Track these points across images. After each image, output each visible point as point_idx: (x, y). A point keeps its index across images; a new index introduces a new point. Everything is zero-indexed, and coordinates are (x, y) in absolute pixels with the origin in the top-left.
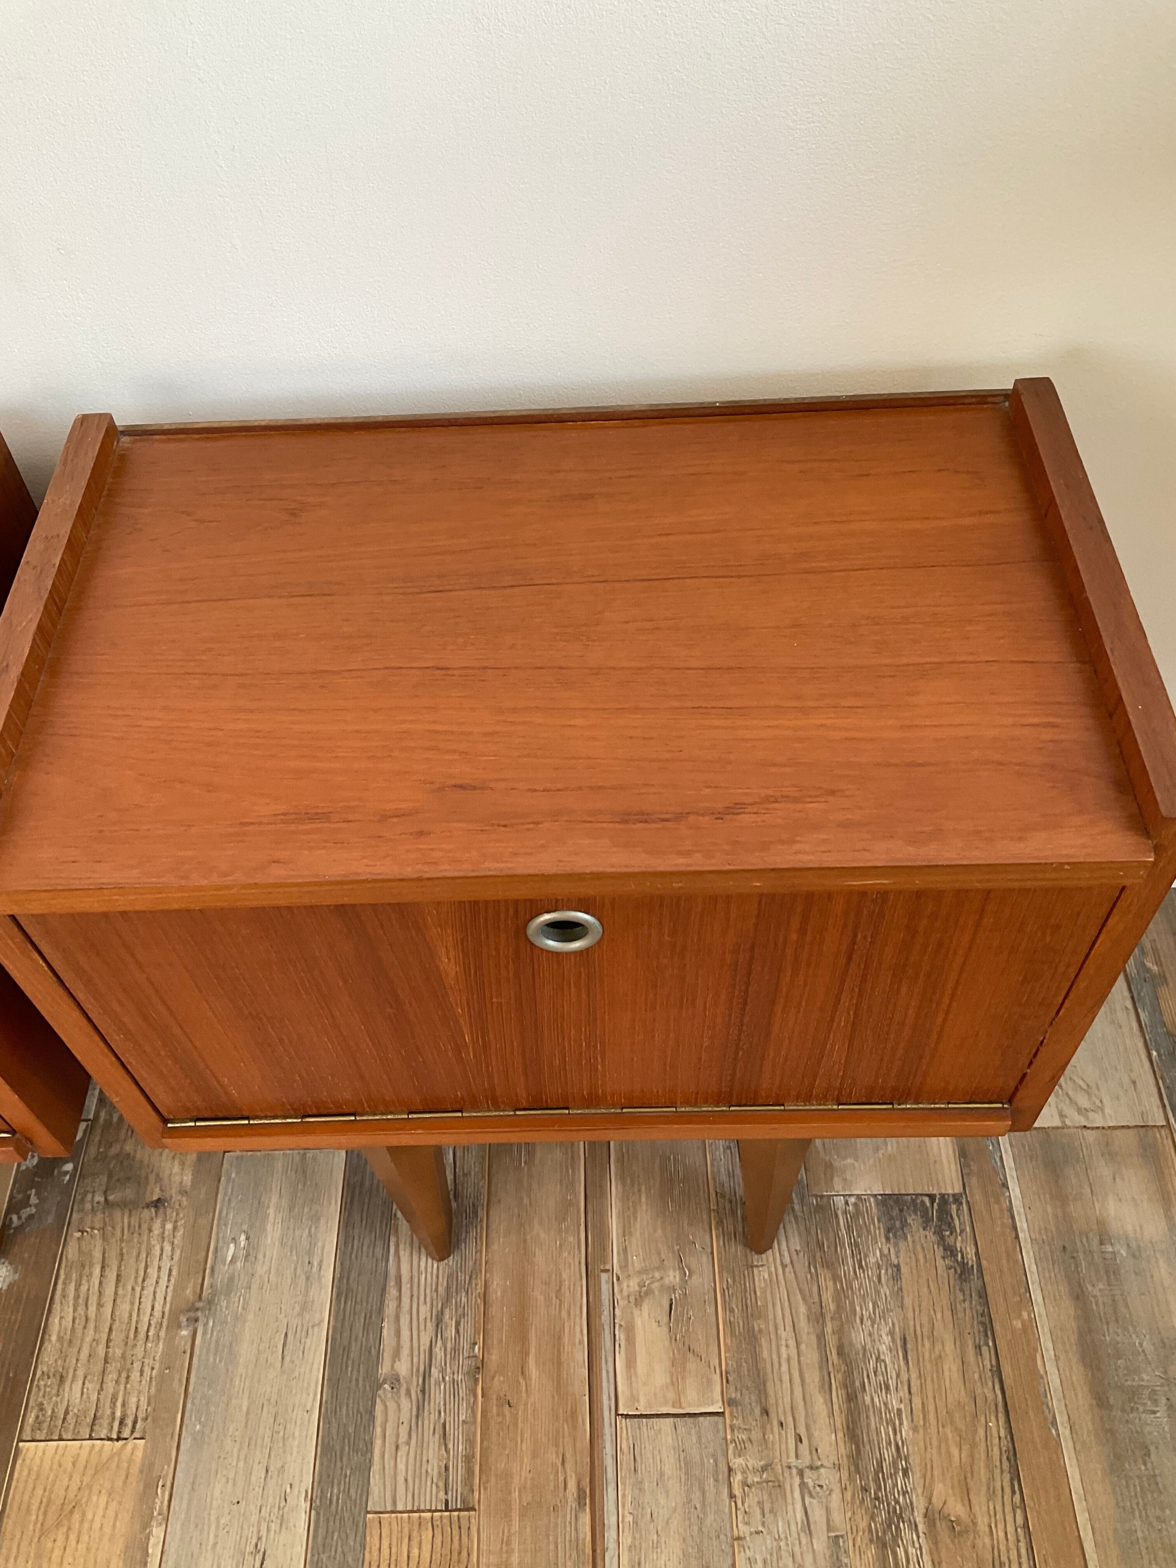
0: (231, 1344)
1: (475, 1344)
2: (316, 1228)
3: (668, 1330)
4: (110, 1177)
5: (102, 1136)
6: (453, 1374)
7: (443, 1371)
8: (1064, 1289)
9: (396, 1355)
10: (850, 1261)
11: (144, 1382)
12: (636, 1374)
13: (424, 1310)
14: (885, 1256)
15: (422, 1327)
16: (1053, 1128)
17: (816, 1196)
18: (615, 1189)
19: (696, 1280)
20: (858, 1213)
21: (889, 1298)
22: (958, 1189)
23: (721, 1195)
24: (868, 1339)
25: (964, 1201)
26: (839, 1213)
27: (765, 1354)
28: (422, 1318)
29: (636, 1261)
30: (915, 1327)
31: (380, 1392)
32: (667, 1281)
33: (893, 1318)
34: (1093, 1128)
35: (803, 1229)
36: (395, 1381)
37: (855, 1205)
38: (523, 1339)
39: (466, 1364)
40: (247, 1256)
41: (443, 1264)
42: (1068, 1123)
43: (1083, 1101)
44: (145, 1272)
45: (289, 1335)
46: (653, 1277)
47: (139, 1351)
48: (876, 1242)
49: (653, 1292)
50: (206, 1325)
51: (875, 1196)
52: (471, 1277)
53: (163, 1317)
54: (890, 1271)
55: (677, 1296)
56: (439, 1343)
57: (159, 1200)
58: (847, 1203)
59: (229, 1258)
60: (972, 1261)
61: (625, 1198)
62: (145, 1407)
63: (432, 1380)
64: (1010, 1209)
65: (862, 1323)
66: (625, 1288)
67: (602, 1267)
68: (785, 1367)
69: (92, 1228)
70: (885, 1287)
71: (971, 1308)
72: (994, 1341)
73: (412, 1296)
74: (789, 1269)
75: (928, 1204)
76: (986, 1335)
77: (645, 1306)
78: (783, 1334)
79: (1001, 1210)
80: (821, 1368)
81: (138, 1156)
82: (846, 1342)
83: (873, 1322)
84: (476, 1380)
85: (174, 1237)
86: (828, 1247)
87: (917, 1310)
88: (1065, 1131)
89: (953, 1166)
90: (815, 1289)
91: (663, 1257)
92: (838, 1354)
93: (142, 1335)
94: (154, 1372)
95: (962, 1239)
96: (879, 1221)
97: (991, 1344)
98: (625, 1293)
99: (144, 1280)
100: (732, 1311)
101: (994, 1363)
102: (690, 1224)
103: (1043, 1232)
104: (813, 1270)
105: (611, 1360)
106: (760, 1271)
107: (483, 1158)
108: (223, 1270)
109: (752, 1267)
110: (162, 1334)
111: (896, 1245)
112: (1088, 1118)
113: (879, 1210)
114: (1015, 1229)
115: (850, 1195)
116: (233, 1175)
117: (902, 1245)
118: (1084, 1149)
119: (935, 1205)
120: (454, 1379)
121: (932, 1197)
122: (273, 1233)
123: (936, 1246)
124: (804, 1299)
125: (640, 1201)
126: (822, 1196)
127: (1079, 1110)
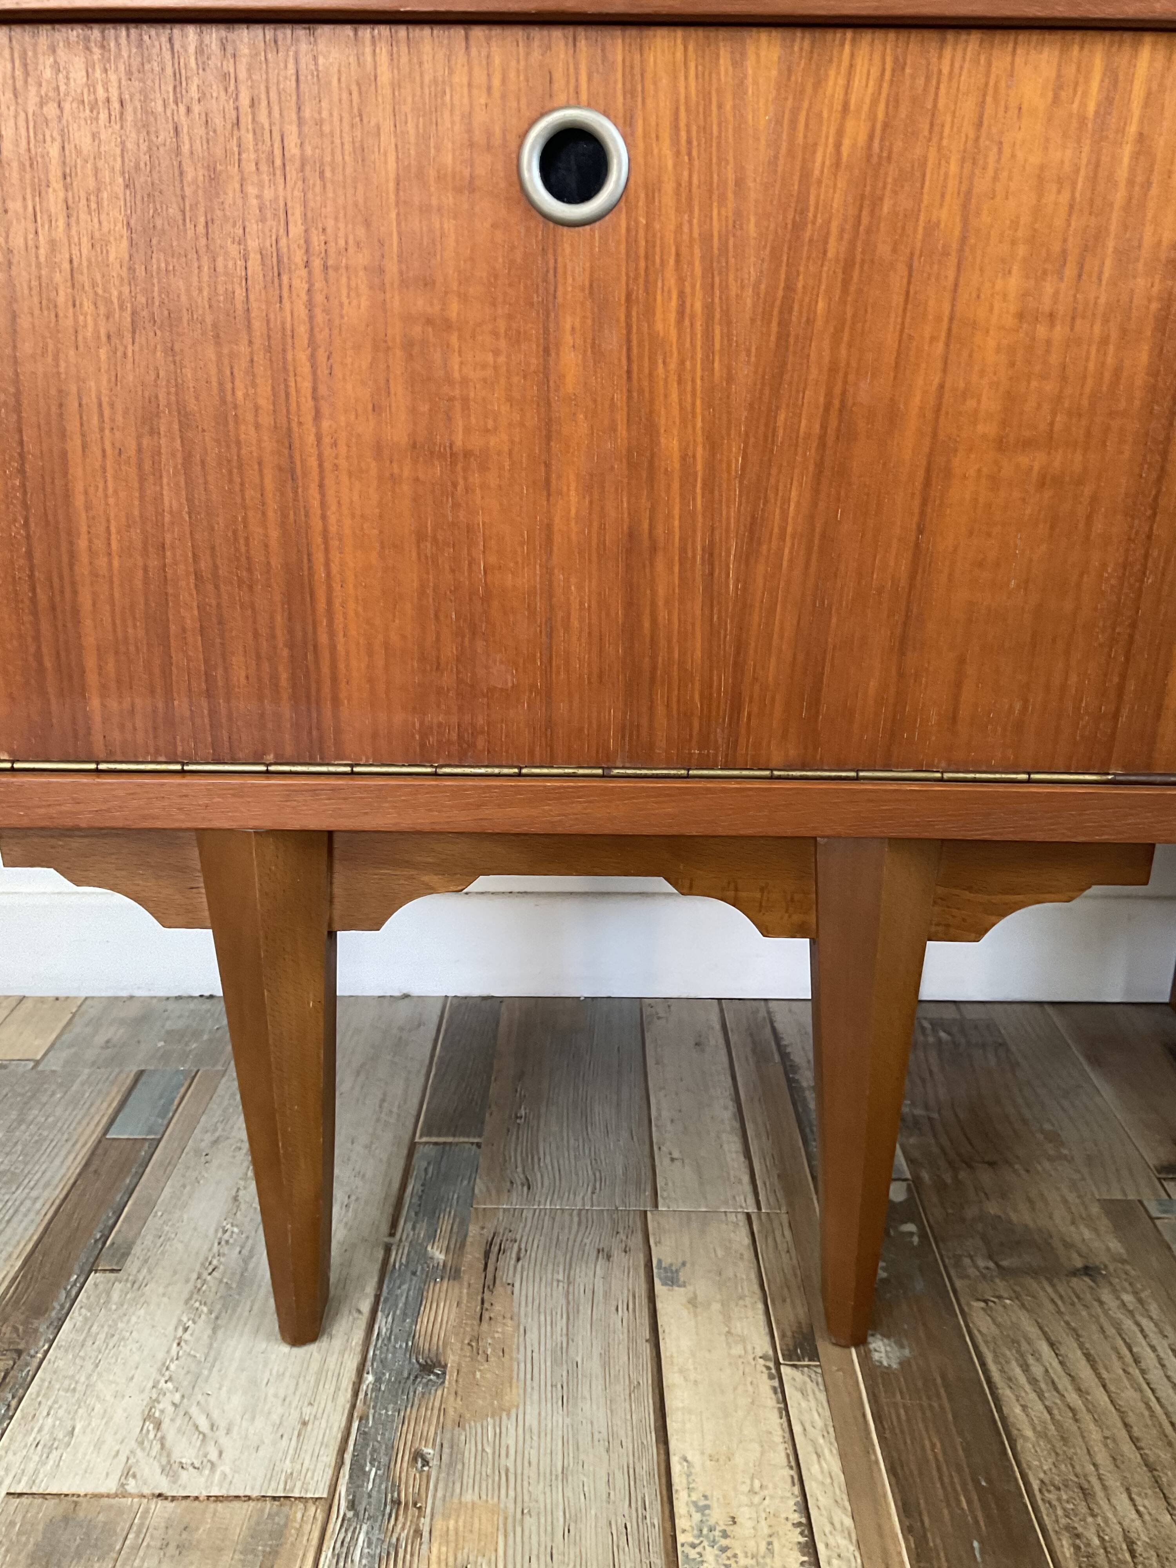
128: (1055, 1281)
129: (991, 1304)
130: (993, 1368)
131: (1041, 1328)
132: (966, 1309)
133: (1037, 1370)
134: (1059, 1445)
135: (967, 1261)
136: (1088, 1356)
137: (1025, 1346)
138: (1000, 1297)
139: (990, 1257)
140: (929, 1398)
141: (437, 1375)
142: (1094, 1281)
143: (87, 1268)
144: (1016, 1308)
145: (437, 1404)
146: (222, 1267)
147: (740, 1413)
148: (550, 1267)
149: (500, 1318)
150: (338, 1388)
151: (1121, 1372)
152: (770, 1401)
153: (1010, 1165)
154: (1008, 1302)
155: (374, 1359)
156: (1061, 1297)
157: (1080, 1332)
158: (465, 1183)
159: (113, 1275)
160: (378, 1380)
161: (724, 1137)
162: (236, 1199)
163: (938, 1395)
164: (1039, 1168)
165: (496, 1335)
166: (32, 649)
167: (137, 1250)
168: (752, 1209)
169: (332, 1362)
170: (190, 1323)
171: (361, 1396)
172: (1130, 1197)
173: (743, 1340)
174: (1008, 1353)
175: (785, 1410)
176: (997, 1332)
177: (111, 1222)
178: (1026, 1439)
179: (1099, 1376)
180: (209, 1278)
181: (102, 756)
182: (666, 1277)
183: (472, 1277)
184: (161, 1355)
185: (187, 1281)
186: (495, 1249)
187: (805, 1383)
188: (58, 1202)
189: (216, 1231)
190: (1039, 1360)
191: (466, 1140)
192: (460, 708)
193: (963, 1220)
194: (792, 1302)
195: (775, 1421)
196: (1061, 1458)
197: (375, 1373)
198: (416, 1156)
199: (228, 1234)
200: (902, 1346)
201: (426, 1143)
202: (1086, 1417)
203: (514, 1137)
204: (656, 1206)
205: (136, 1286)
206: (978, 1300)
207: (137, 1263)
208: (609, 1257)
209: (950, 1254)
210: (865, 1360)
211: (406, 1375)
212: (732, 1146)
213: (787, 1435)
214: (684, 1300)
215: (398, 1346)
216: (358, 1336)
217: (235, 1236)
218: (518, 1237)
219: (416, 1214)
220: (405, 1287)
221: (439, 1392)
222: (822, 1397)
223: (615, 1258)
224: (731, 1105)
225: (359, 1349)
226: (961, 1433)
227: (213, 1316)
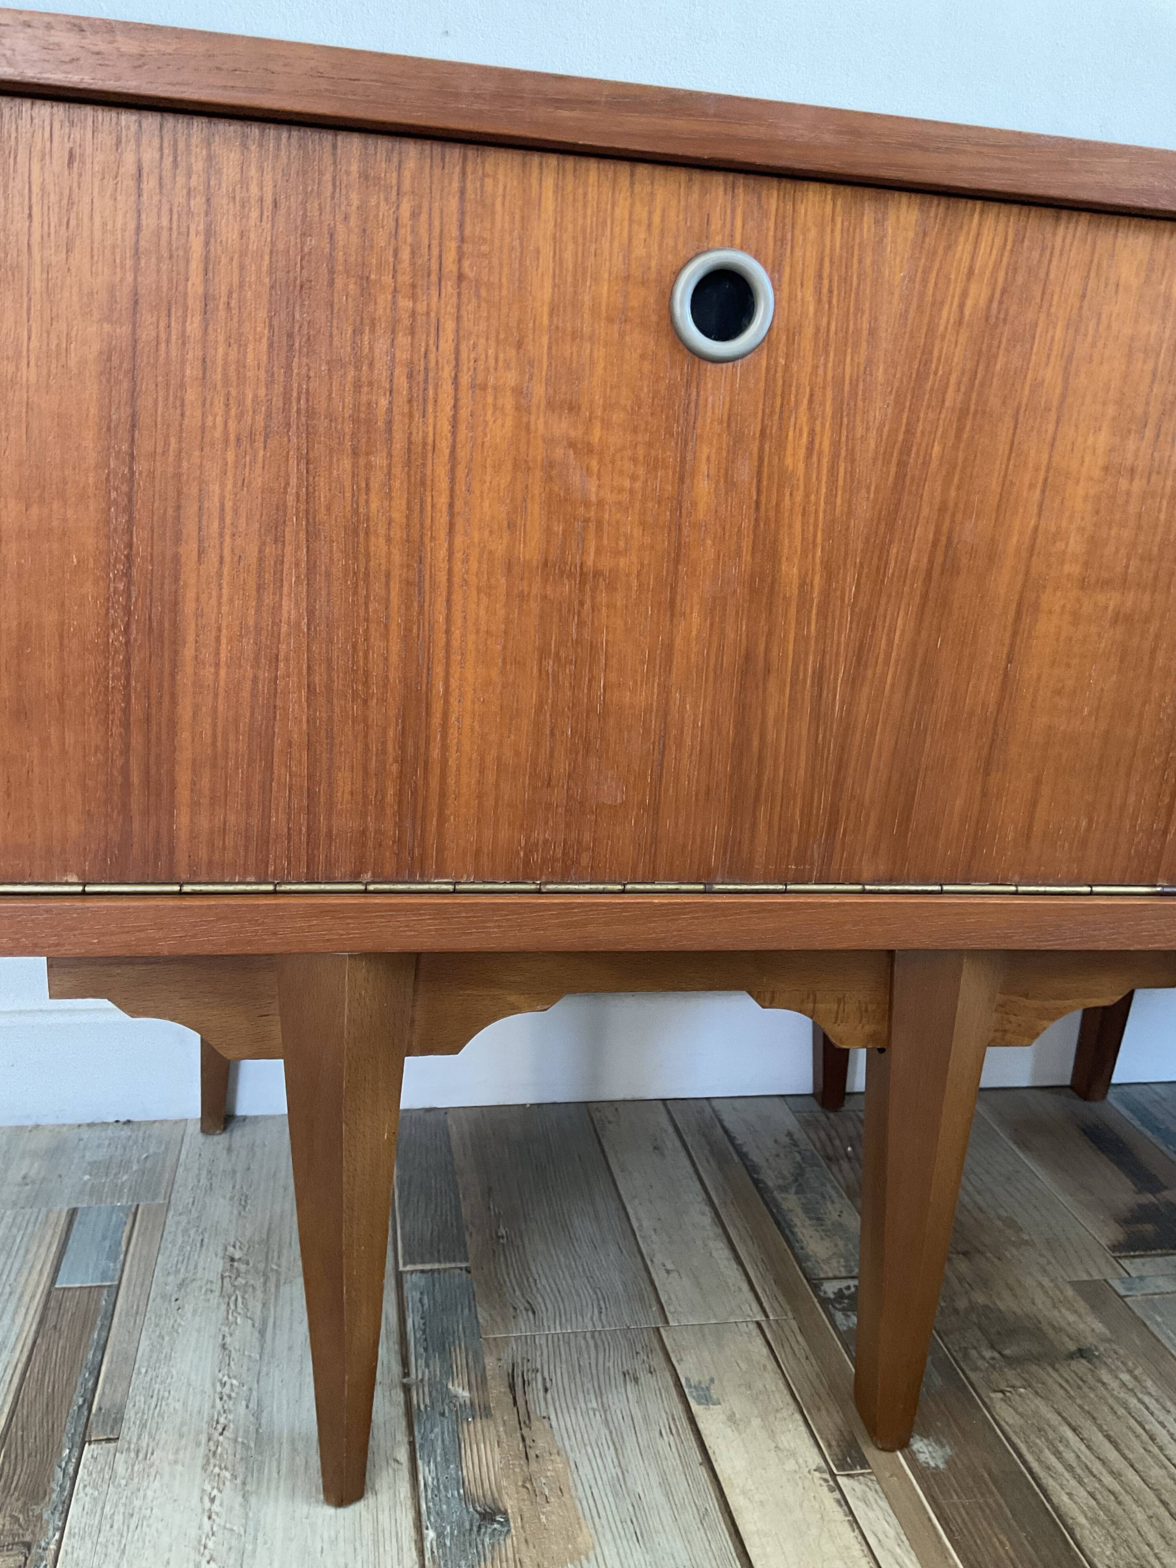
128: (1057, 1366)
129: (1008, 1394)
130: (1029, 1458)
131: (1060, 1414)
132: (986, 1400)
133: (1070, 1457)
134: (1112, 1529)
135: (973, 1353)
136: (1108, 1437)
137: (1051, 1435)
138: (1013, 1387)
139: (992, 1347)
140: (983, 1495)
141: (499, 1522)
142: (1089, 1361)
143: (78, 1439)
144: (1031, 1396)
145: (510, 1555)
146: (232, 1425)
147: (814, 1531)
148: (580, 1395)
149: (546, 1455)
150: (400, 1549)
151: (1142, 1451)
152: (838, 1514)
153: (982, 1253)
154: (1022, 1390)
155: (429, 1513)
156: (1067, 1381)
157: (1095, 1415)
158: (466, 1311)
159: (112, 1445)
160: (440, 1535)
161: (711, 1244)
162: (224, 1346)
163: (991, 1493)
164: (1009, 1255)
165: (549, 1474)
166: (119, 763)
167: (130, 1413)
168: (760, 1317)
169: (384, 1518)
170: (215, 1492)
171: (428, 1555)
172: (1096, 1278)
173: (793, 1454)
174: (1038, 1441)
175: (854, 1522)
176: (1022, 1421)
177: (90, 1384)
178: (1082, 1527)
179: (1125, 1458)
180: (221, 1438)
181: (184, 877)
182: (699, 1395)
183: (504, 1413)
184: (193, 1533)
185: (198, 1444)
186: (519, 1381)
187: (865, 1492)
188: (20, 1366)
189: (214, 1385)
190: (1068, 1445)
191: (453, 1265)
192: (568, 825)
193: (956, 1311)
194: (827, 1410)
195: (850, 1536)
196: (1118, 1541)
197: (436, 1529)
198: (407, 1286)
199: (228, 1386)
200: (942, 1446)
201: (412, 1272)
202: (1127, 1499)
203: (502, 1258)
204: (667, 1321)
205: (141, 1456)
206: (995, 1391)
207: (135, 1430)
208: (636, 1380)
209: (957, 1348)
210: (912, 1461)
211: (468, 1526)
212: (721, 1252)
213: (865, 1548)
214: (723, 1417)
215: (449, 1495)
216: (404, 1489)
217: (236, 1390)
218: (539, 1367)
219: (426, 1349)
220: (437, 1430)
221: (509, 1541)
222: (885, 1504)
223: (642, 1380)
224: (707, 1209)
225: (409, 1502)
226: (1023, 1528)
227: (239, 1481)
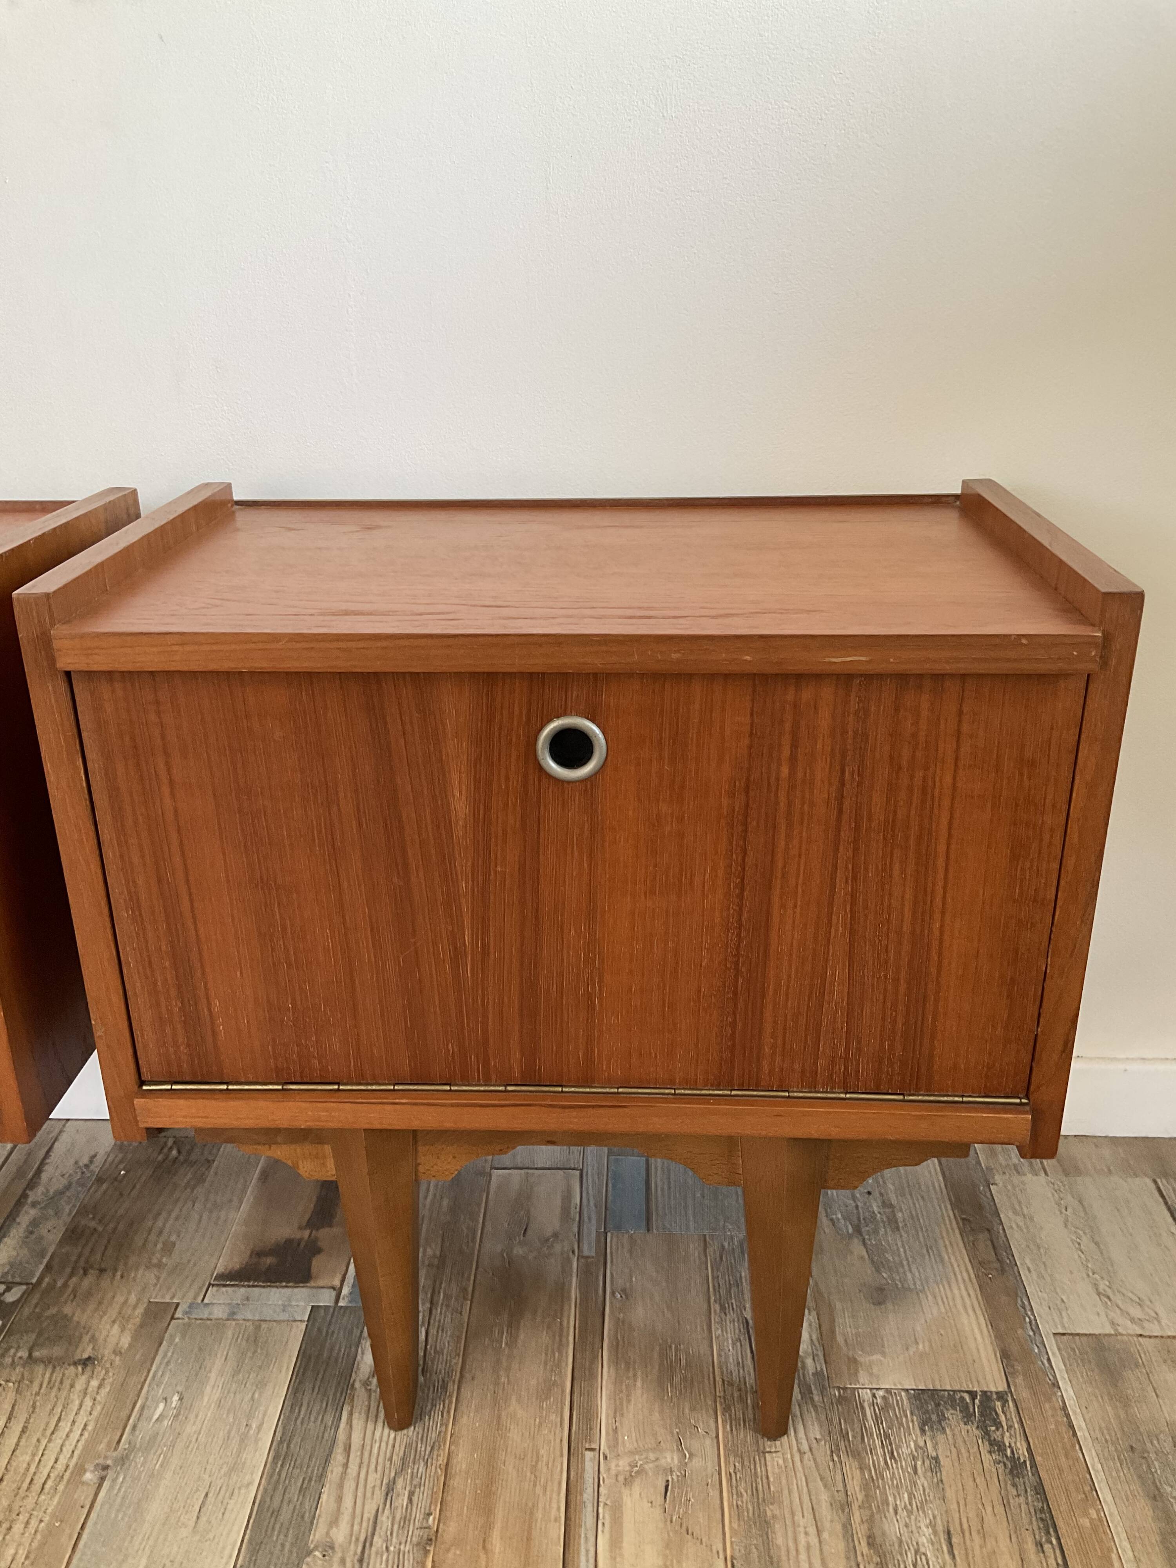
0: (140, 1500)
1: (429, 1514)
2: (260, 1395)
3: (662, 1510)
4: (40, 1335)
5: (41, 1299)
6: (400, 1544)
7: (387, 1541)
8: (1136, 1486)
9: (335, 1521)
10: (880, 1451)
11: (27, 1535)
12: (622, 1555)
13: (373, 1478)
14: (921, 1448)
15: (369, 1494)
16: (1106, 1335)
17: (839, 1388)
18: (606, 1373)
19: (697, 1463)
20: (887, 1406)
21: (927, 1490)
22: (1002, 1387)
23: (728, 1383)
24: (904, 1530)
25: (1009, 1399)
26: (866, 1405)
27: (780, 1541)
28: (370, 1485)
29: (627, 1440)
30: (960, 1519)
31: (308, 1559)
32: (663, 1462)
33: (934, 1509)
34: (1150, 1337)
35: (823, 1418)
36: (329, 1548)
37: (884, 1398)
38: (488, 1511)
39: (415, 1534)
40: (176, 1416)
41: (400, 1434)
42: (1120, 1330)
43: (1136, 1312)
44: (57, 1425)
45: (210, 1495)
46: (646, 1458)
47: (30, 1502)
48: (910, 1434)
49: (646, 1473)
50: (114, 1480)
51: (907, 1390)
52: (432, 1448)
53: (65, 1471)
54: (927, 1463)
55: (675, 1477)
56: (387, 1512)
57: (89, 1358)
58: (874, 1396)
59: (155, 1417)
60: (1024, 1456)
61: (617, 1381)
62: (23, 1560)
63: (374, 1549)
64: (1064, 1408)
65: (896, 1513)
66: (613, 1466)
67: (587, 1446)
68: (803, 1556)
69: (7, 1381)
70: (923, 1479)
71: (1027, 1504)
72: (1058, 1539)
73: (361, 1463)
74: (808, 1455)
75: (968, 1400)
76: (1048, 1533)
77: (636, 1488)
78: (802, 1522)
79: (1054, 1409)
80: (848, 1558)
81: (76, 1318)
82: (877, 1532)
83: (910, 1513)
84: (427, 1552)
85: (97, 1393)
86: (853, 1436)
87: (962, 1502)
88: (1119, 1337)
89: (995, 1367)
90: (839, 1477)
91: (660, 1439)
92: (869, 1544)
93: (37, 1487)
94: (43, 1524)
95: (1011, 1435)
96: (912, 1414)
97: (1054, 1541)
98: (613, 1472)
99: (53, 1433)
100: (740, 1495)
101: (1060, 1561)
102: (693, 1409)
103: (1105, 1431)
104: (836, 1458)
105: (592, 1539)
106: (773, 1458)
107: (459, 1338)
108: (146, 1429)
109: (764, 1453)
110: (61, 1487)
111: (933, 1438)
112: (1143, 1328)
113: (911, 1404)
114: (1072, 1427)
115: (878, 1389)
116: (177, 1340)
117: (940, 1438)
118: (1143, 1356)
119: (977, 1401)
120: (400, 1550)
121: (973, 1395)
122: (211, 1393)
123: (980, 1441)
124: (825, 1486)
125: (635, 1385)
126: (845, 1389)
127: (1132, 1320)
128: (58, 1368)
136: (24, 1428)
139: (31, 1348)
142: (84, 1368)
144: (11, 1389)
151: (35, 1441)
154: (10, 1385)
156: (49, 1382)
157: (37, 1410)
164: (132, 1275)
172: (174, 1301)
179: (17, 1443)
193: (39, 1318)
